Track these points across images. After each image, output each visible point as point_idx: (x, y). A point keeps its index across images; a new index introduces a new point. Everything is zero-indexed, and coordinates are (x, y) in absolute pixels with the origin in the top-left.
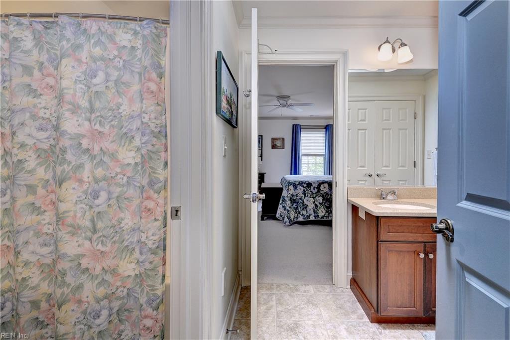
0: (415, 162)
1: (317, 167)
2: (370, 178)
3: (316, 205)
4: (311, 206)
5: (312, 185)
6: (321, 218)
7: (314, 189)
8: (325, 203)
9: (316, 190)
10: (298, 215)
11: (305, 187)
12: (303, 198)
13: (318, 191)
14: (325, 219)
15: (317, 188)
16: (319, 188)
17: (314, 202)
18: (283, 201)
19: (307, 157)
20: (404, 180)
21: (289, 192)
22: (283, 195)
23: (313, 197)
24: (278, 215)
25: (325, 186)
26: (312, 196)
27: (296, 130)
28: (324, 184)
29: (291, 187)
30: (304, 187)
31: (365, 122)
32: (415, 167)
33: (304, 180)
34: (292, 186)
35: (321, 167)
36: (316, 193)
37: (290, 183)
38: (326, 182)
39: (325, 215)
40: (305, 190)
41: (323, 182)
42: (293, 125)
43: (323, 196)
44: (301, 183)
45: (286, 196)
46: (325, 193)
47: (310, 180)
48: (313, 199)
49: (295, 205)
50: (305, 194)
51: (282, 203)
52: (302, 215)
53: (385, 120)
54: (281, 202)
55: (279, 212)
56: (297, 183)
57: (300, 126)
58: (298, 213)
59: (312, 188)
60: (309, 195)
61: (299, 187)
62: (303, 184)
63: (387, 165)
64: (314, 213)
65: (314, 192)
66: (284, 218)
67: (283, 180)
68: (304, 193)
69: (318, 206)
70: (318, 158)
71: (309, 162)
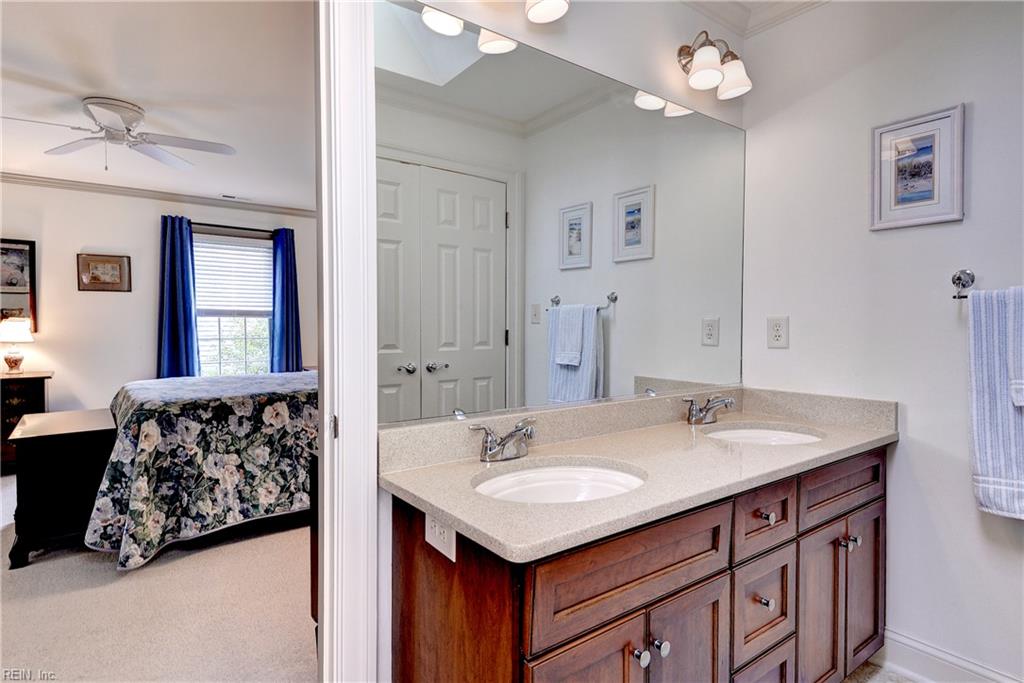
0: (507, 332)
1: (250, 348)
2: (409, 377)
3: (249, 477)
4: (230, 480)
5: (234, 413)
6: (267, 511)
7: (240, 424)
8: (277, 464)
9: (247, 427)
10: (178, 521)
11: (208, 422)
12: (199, 459)
13: (256, 429)
14: (279, 512)
15: (249, 419)
16: (257, 420)
17: (240, 467)
18: (114, 480)
19: (216, 319)
20: (484, 378)
21: (141, 446)
22: (113, 458)
23: (238, 452)
24: (90, 538)
25: (280, 410)
26: (232, 448)
27: (176, 238)
28: (278, 405)
29: (151, 428)
30: (201, 421)
31: (393, 221)
32: (507, 343)
33: (202, 395)
34: (153, 422)
35: (260, 346)
36: (247, 436)
37: (142, 414)
38: (280, 398)
39: (278, 499)
40: (208, 431)
41: (273, 398)
42: (164, 219)
43: (270, 442)
44: (191, 409)
45: (127, 461)
46: (278, 431)
47: (226, 394)
48: (235, 456)
49: (165, 490)
50: (208, 444)
51: (111, 489)
52: (194, 519)
53: (445, 222)
54: (104, 485)
55: (96, 523)
56: (175, 410)
57: (189, 223)
58: (179, 511)
59: (233, 420)
60: (222, 446)
61: (182, 422)
62: (201, 412)
63: (451, 341)
64: (242, 500)
65: (242, 433)
66: (119, 542)
67: (120, 399)
68: (204, 441)
69: (253, 477)
70: (252, 321)
71: (224, 334)
